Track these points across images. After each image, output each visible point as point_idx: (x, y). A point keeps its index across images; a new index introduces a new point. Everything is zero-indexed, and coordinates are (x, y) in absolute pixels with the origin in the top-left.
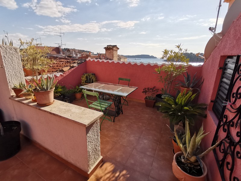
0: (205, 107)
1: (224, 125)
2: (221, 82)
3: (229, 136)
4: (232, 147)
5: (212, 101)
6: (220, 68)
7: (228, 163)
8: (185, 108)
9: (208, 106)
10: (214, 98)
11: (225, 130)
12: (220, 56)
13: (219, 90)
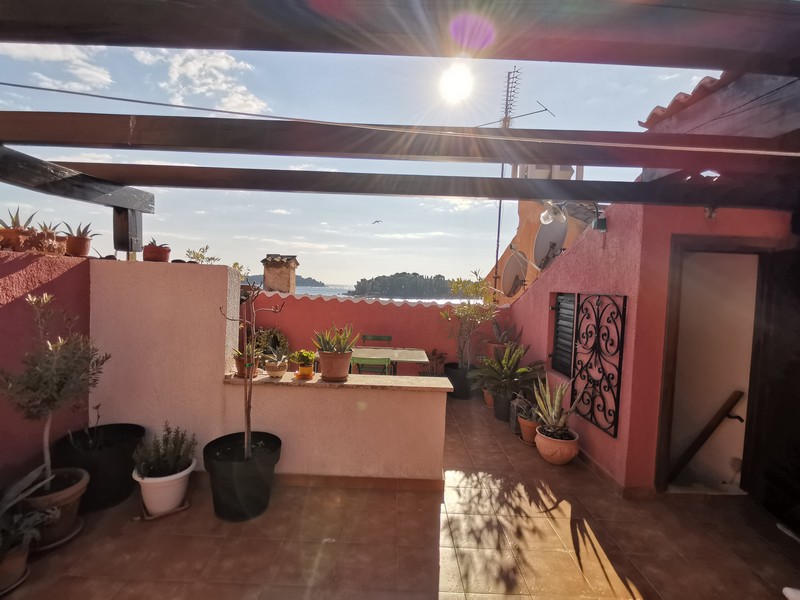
0: (540, 366)
1: (580, 372)
2: (557, 326)
3: (590, 380)
4: (598, 388)
5: (550, 356)
6: (553, 309)
7: (599, 406)
8: (520, 370)
9: (544, 365)
10: (551, 352)
11: (583, 378)
12: (548, 293)
13: (556, 337)
